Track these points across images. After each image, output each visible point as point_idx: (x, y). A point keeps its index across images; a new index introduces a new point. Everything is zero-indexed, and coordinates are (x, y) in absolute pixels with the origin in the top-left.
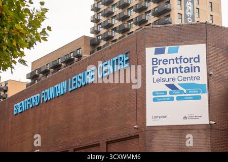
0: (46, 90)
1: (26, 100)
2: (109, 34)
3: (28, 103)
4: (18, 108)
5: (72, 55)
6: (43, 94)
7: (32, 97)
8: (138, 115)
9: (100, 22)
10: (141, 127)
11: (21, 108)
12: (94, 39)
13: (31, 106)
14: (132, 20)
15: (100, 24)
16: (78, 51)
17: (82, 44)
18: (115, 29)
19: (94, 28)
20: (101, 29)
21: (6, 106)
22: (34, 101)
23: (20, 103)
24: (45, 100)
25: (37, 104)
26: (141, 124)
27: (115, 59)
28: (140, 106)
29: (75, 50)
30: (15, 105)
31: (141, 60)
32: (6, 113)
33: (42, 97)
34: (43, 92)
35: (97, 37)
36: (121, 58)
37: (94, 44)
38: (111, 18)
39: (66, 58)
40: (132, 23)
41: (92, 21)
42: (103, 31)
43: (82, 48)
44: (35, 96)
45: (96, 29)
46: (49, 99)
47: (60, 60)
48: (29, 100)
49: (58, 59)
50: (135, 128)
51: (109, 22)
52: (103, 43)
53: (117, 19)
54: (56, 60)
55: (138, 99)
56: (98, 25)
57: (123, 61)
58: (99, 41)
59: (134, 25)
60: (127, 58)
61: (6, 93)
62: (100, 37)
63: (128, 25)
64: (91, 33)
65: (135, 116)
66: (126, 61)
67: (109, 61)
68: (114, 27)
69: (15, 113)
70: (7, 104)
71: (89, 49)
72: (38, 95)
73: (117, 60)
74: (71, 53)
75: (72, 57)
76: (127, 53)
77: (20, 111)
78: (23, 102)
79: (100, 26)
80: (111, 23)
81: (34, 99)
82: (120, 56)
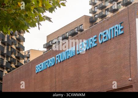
0: (60, 54)
1: (44, 62)
2: (104, 13)
3: (46, 64)
4: (38, 68)
5: (76, 29)
6: (57, 57)
7: (49, 60)
8: (131, 70)
9: (96, 5)
10: (134, 79)
11: (41, 68)
12: (92, 17)
13: (48, 66)
14: (120, 2)
15: (96, 6)
16: (81, 27)
17: (83, 22)
18: (107, 10)
19: (92, 9)
20: (97, 10)
21: (30, 67)
22: (51, 62)
23: (40, 64)
24: (59, 61)
25: (53, 64)
26: (134, 77)
27: (112, 28)
28: (132, 63)
29: (78, 26)
30: (36, 66)
31: (132, 28)
32: (30, 72)
33: (57, 59)
34: (57, 56)
35: (95, 16)
36: (116, 27)
37: (92, 21)
38: (104, 2)
39: (72, 32)
40: (120, 5)
41: (90, 4)
42: (98, 11)
43: (84, 24)
44: (51, 59)
45: (93, 10)
46: (62, 60)
47: (67, 34)
48: (47, 62)
49: (66, 33)
50: (129, 80)
51: (103, 4)
52: (99, 20)
53: (109, 2)
54: (64, 34)
55: (131, 58)
56: (94, 7)
57: (118, 30)
58: (96, 19)
59: (122, 6)
60: (122, 27)
61: (29, 59)
62: (97, 16)
63: (117, 6)
64: (90, 13)
65: (129, 71)
66: (121, 29)
67: (107, 30)
68: (107, 8)
69: (36, 72)
70: (30, 65)
71: (89, 25)
72: (54, 58)
73: (114, 29)
74: (75, 28)
75: (76, 31)
76: (121, 24)
77: (40, 70)
78: (42, 64)
79: (97, 8)
80: (104, 5)
81: (51, 61)
82: (115, 26)
